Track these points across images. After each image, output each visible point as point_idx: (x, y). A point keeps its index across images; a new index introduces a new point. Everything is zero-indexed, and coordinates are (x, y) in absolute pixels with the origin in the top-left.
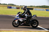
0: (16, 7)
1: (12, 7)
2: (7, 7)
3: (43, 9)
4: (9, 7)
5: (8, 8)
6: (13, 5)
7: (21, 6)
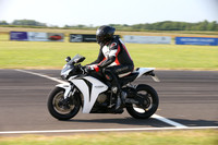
0: (48, 34)
1: (30, 34)
2: (7, 37)
3: (163, 39)
4: (14, 35)
5: (12, 39)
6: (33, 24)
7: (67, 27)
